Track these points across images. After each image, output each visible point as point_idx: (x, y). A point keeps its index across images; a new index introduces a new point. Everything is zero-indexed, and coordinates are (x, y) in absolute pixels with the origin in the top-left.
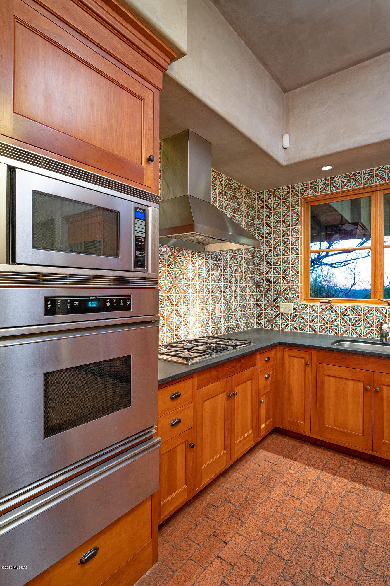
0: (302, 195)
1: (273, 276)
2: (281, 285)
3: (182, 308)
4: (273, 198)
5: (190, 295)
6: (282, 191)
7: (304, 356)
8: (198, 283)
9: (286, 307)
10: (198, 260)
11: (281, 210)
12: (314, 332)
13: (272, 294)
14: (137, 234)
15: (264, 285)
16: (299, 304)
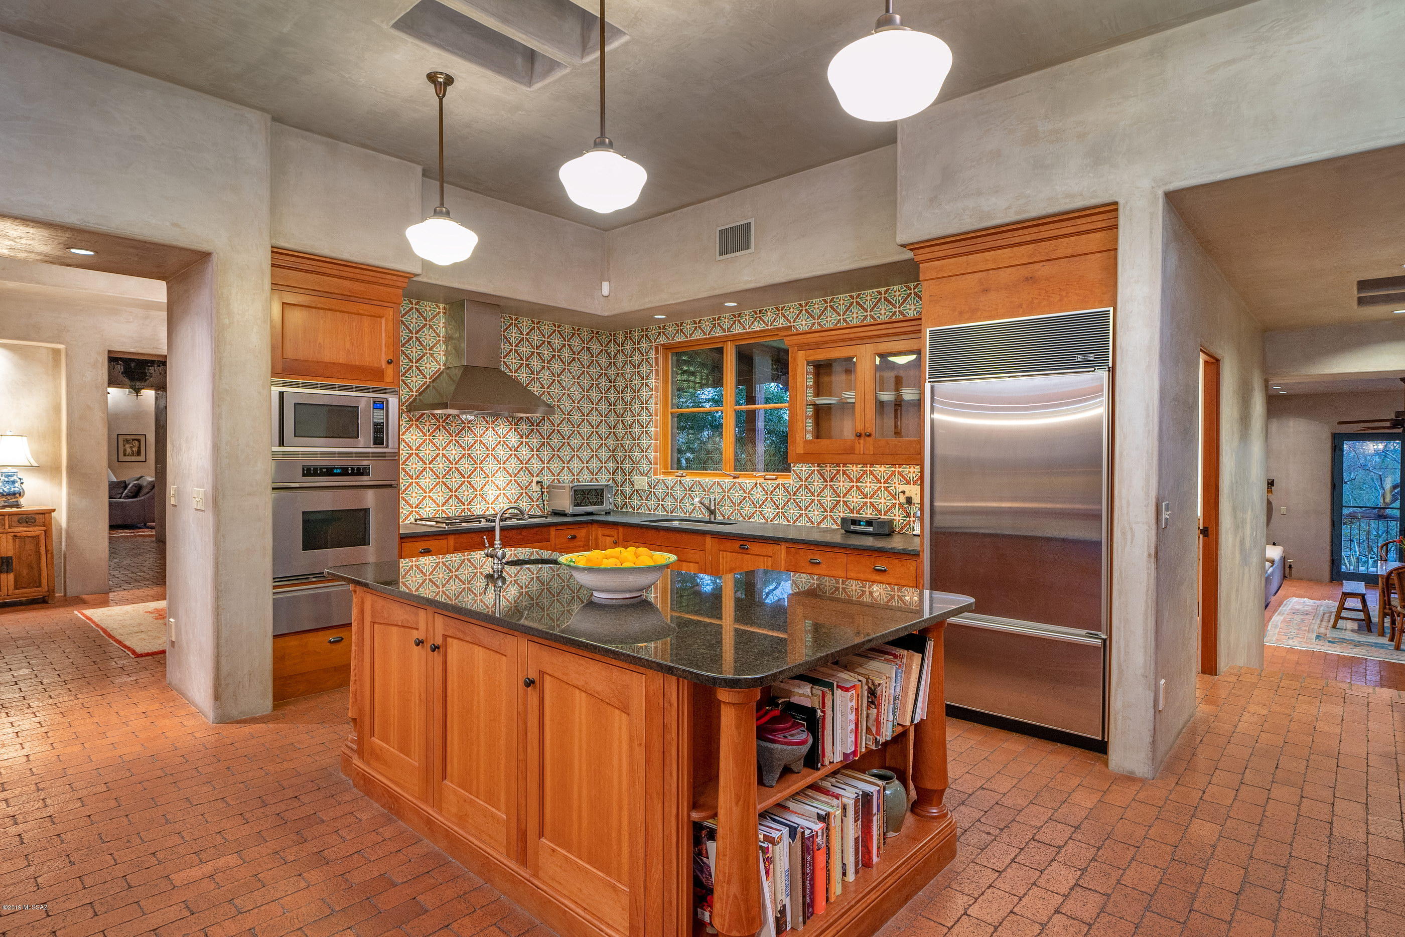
0: (655, 340)
1: (628, 442)
2: (636, 454)
3: (478, 480)
4: (629, 342)
5: (491, 466)
6: (637, 334)
7: (612, 533)
8: (502, 453)
9: (640, 482)
10: (502, 426)
11: (636, 358)
12: (665, 513)
13: (627, 466)
14: (375, 421)
15: (620, 454)
16: (653, 478)
